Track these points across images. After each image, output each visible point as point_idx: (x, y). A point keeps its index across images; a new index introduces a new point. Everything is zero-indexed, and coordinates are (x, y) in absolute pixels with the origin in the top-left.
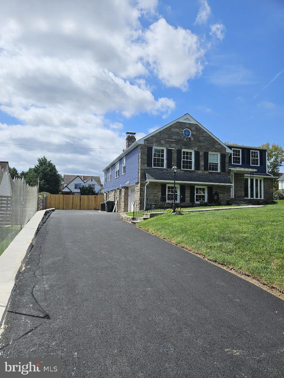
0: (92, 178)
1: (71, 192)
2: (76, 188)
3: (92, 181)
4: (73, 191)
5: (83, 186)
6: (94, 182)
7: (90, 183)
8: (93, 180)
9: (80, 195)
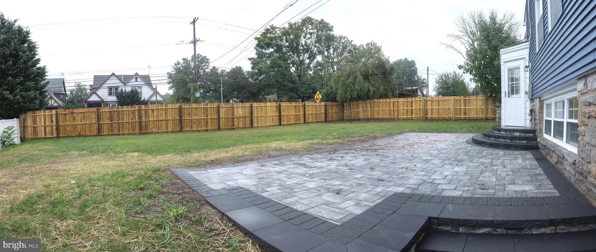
0: (136, 76)
1: (103, 101)
2: (110, 94)
3: (136, 81)
4: (105, 100)
5: (122, 90)
6: (140, 82)
7: (133, 82)
8: (139, 80)
9: (118, 105)
